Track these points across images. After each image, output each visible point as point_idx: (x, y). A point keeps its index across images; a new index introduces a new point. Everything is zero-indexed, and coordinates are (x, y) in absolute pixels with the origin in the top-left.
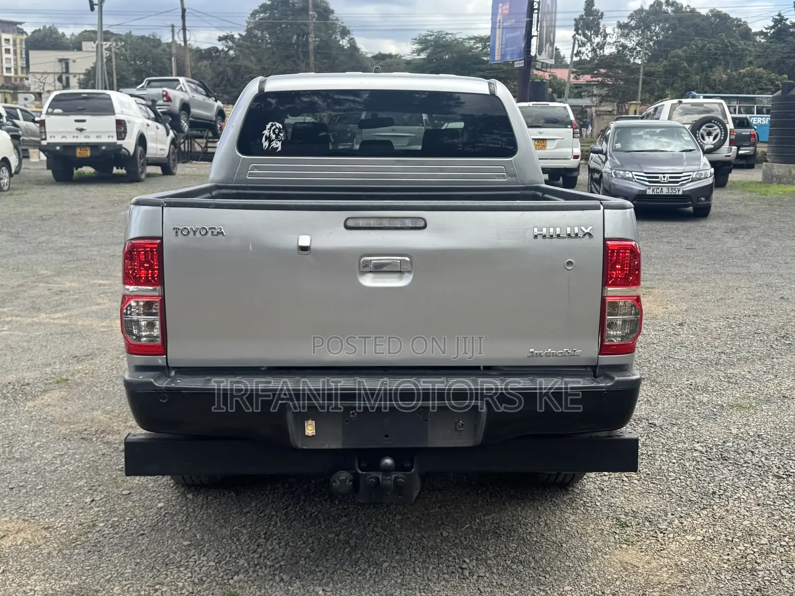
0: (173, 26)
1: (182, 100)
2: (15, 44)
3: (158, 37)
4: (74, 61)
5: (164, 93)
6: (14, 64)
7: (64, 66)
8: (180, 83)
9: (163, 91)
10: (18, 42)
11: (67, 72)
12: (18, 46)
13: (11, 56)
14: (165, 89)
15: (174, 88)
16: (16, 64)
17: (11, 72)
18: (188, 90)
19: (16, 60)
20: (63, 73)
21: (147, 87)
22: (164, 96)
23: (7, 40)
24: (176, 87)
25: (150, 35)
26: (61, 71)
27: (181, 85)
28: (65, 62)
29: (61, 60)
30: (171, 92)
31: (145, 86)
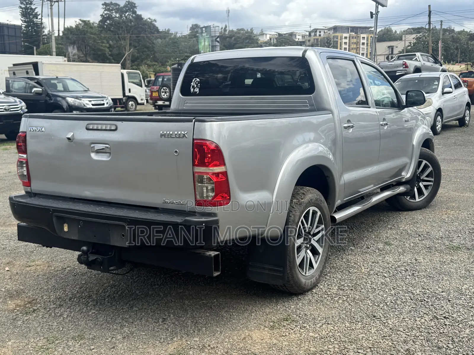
0: (441, 21)
1: (416, 66)
2: (367, 40)
3: (452, 28)
4: (397, 47)
5: (404, 63)
6: (366, 51)
7: (390, 50)
8: (416, 56)
9: (403, 62)
10: (369, 38)
11: (392, 53)
12: (369, 40)
13: (365, 46)
14: (405, 60)
15: (411, 59)
16: (367, 51)
17: (364, 56)
18: (421, 60)
19: (367, 49)
20: (389, 54)
21: (397, 60)
22: (403, 64)
23: (364, 38)
24: (413, 59)
25: (447, 28)
26: (388, 54)
27: (417, 57)
28: (392, 48)
29: (389, 47)
30: (408, 62)
31: (396, 59)
